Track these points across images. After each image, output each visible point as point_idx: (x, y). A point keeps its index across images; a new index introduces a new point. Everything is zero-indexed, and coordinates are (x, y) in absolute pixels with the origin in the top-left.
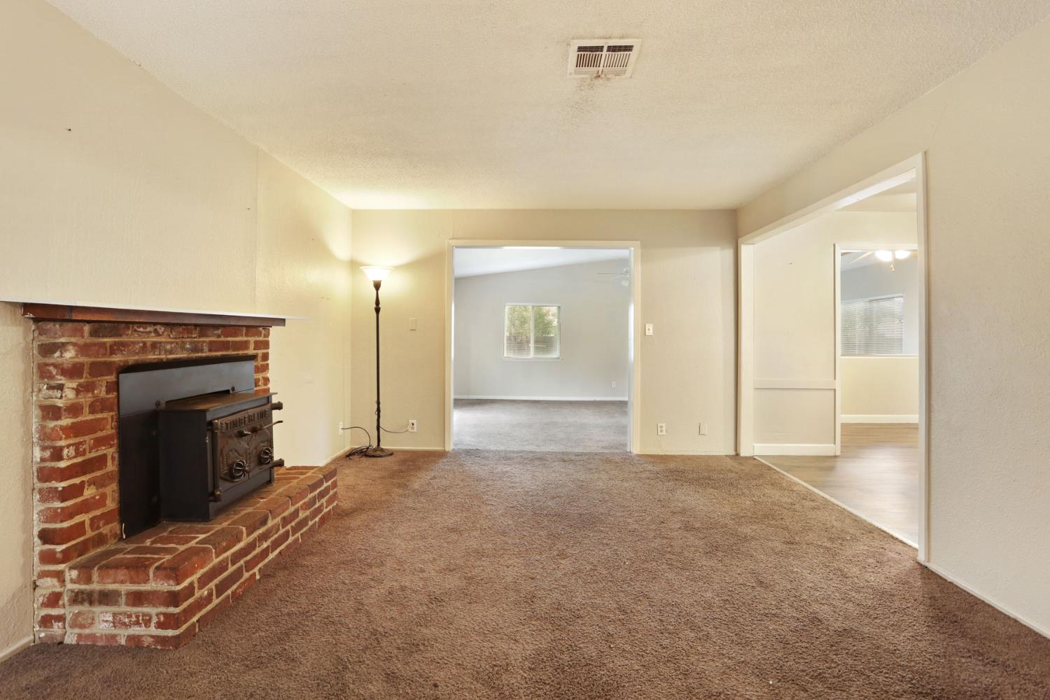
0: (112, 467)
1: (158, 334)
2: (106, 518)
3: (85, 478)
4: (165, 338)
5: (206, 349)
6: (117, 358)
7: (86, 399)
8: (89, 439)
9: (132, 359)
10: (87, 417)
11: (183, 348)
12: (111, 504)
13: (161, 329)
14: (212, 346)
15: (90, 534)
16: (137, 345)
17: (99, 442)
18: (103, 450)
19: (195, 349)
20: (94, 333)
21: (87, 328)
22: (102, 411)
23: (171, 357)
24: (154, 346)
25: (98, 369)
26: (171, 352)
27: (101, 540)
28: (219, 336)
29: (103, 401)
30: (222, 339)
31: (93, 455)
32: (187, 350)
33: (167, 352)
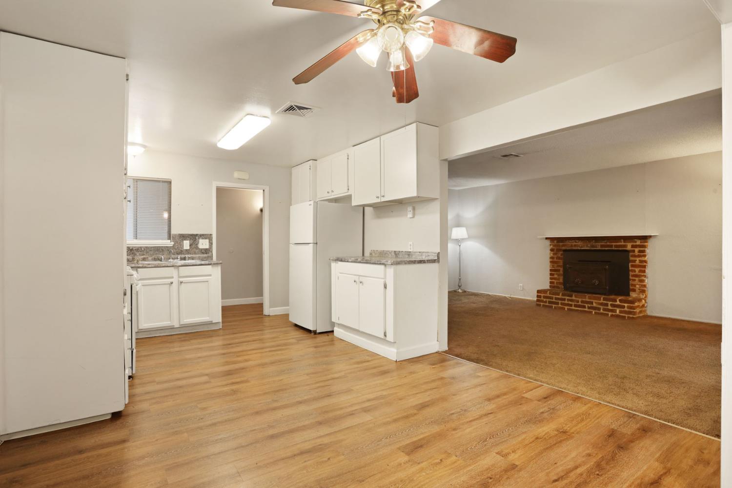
0: (561, 272)
1: (576, 242)
2: (560, 283)
3: (555, 273)
4: (580, 243)
5: (599, 247)
6: (564, 248)
7: (555, 256)
8: (556, 265)
9: (568, 248)
10: (555, 260)
11: (587, 246)
12: (561, 280)
13: (577, 241)
14: (602, 246)
15: (555, 285)
16: (569, 245)
17: (558, 266)
18: (559, 268)
19: (593, 246)
20: (557, 242)
21: (555, 241)
22: (559, 259)
23: (582, 248)
24: (575, 245)
25: (558, 250)
26: (581, 247)
27: (558, 287)
28: (606, 243)
29: (559, 257)
30: (608, 244)
31: (557, 268)
32: (589, 247)
33: (580, 247)
